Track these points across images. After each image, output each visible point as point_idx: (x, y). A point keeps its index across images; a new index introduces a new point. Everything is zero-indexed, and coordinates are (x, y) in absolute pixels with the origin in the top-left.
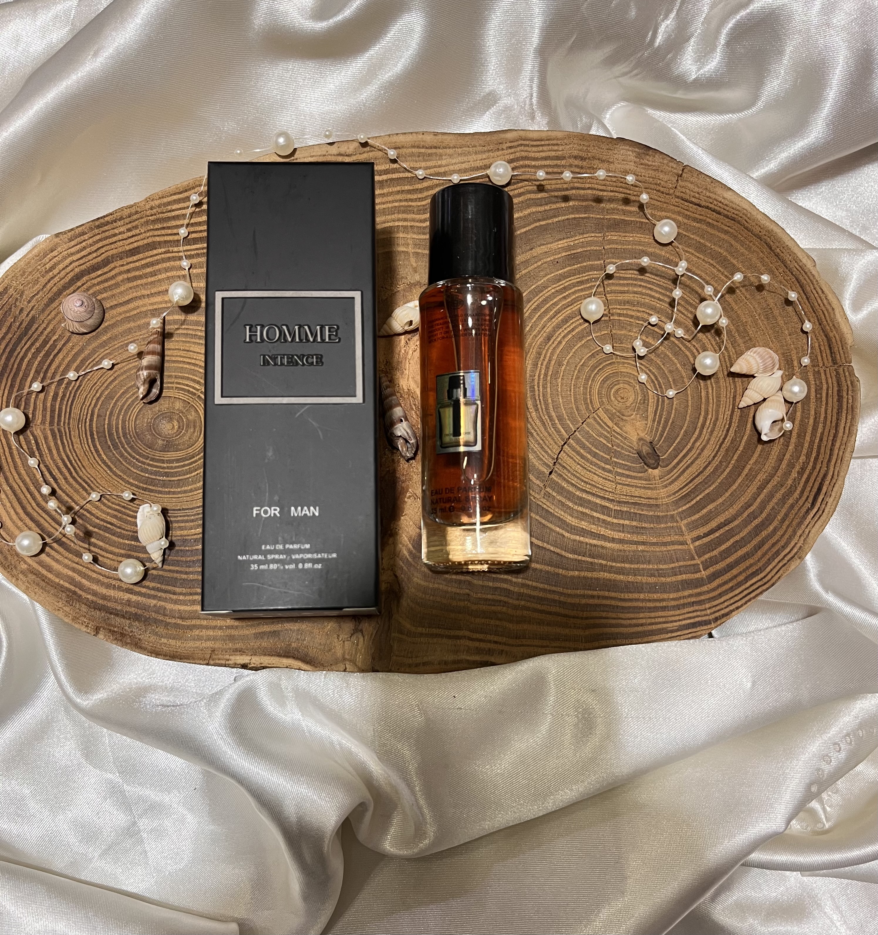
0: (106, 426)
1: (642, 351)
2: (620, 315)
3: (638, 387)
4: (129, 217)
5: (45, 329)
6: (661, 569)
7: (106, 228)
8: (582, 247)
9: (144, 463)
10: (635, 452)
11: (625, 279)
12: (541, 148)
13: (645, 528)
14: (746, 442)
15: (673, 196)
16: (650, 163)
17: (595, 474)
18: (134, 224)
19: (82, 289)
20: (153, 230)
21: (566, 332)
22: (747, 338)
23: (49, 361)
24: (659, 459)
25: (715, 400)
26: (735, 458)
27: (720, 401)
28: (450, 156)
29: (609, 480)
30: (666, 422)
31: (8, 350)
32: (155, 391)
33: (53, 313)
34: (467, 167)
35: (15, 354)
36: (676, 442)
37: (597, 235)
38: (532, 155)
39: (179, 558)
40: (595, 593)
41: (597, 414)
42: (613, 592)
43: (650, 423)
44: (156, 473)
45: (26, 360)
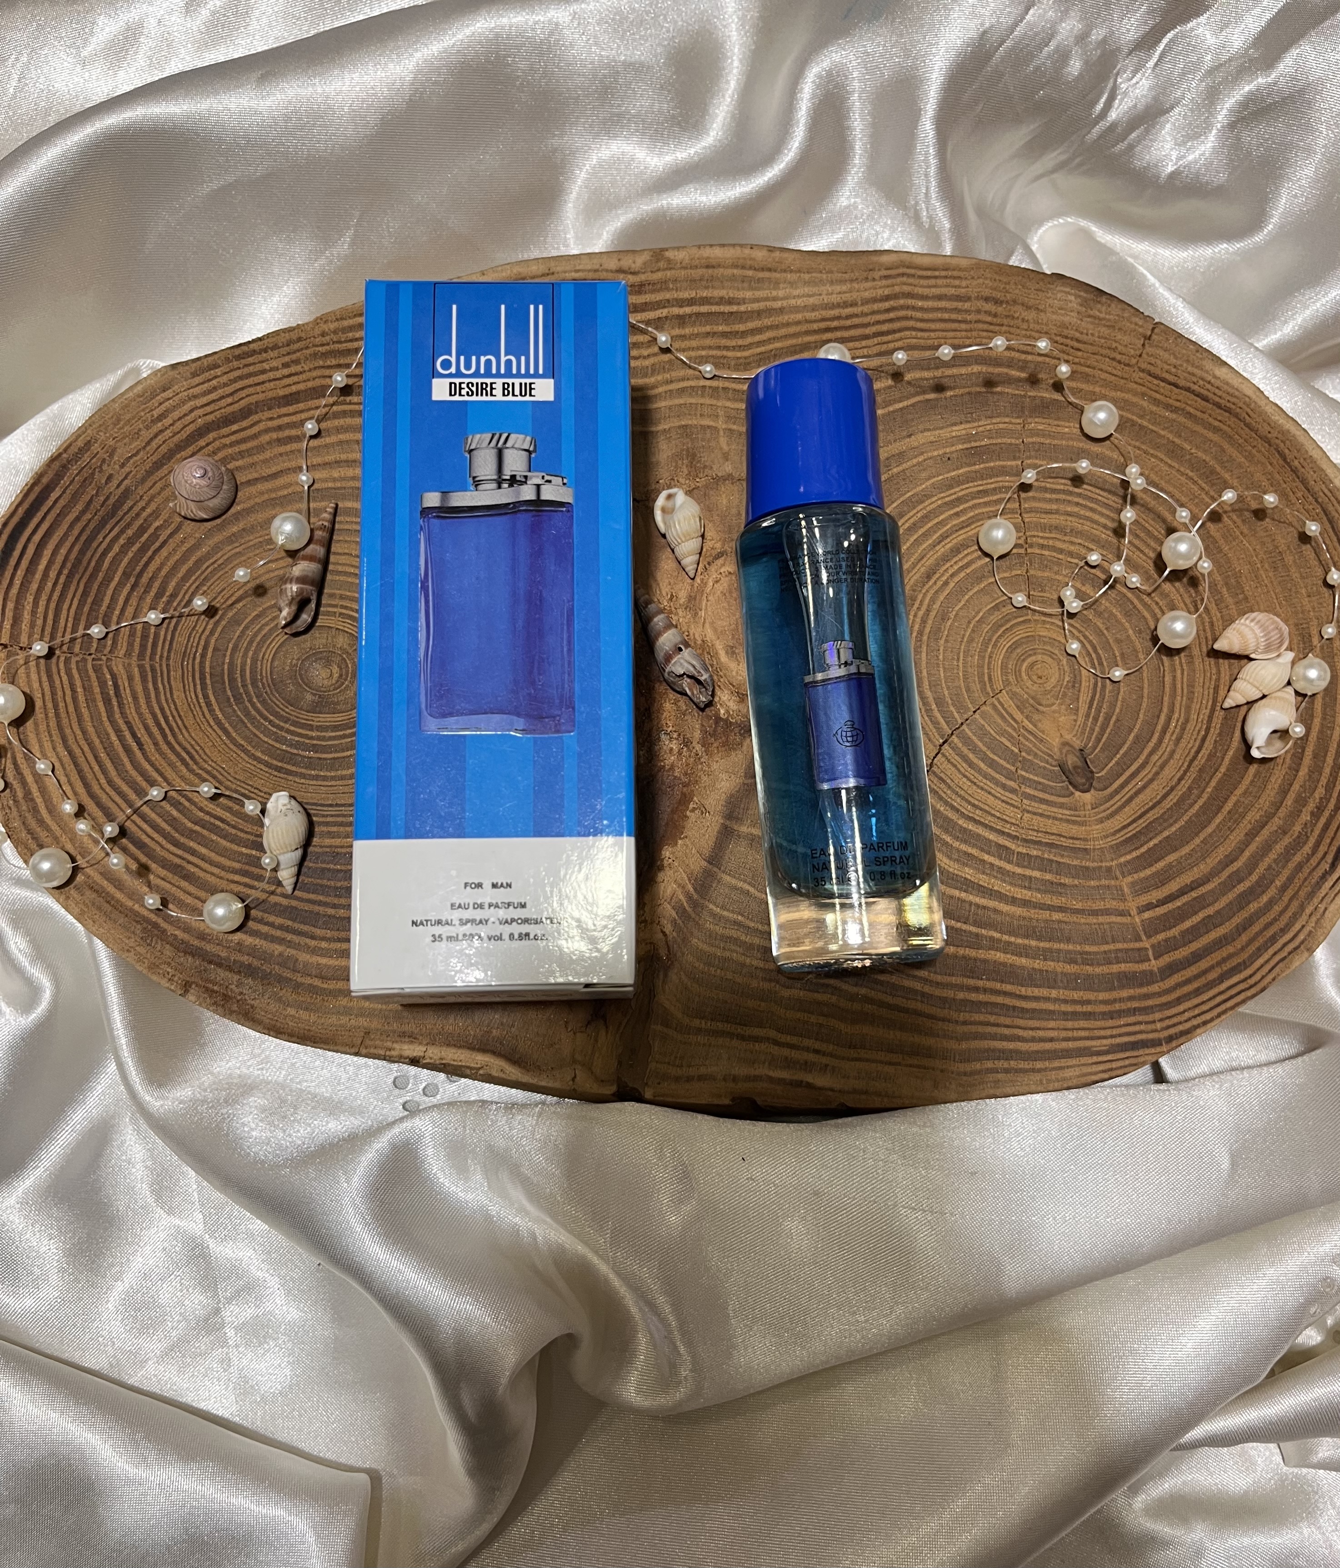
0: (226, 667)
1: (1075, 605)
2: (1042, 547)
3: (1065, 662)
4: (288, 345)
5: (143, 509)
6: (1087, 953)
7: (250, 360)
8: (989, 438)
9: (281, 729)
10: (1054, 763)
11: (1054, 491)
12: (932, 282)
13: (1065, 885)
14: (1231, 760)
15: (1136, 369)
16: (1102, 316)
17: (990, 793)
18: (294, 357)
19: (205, 451)
20: (323, 367)
21: (956, 567)
22: (1241, 596)
23: (145, 559)
24: (1093, 778)
25: (1185, 691)
26: (1213, 783)
27: (1193, 693)
28: (792, 284)
29: (1013, 806)
30: (1108, 718)
31: (83, 538)
32: (306, 617)
33: (159, 485)
34: (817, 302)
35: (95, 545)
36: (1121, 752)
37: (1013, 421)
38: (920, 291)
39: (325, 882)
40: (980, 983)
41: (998, 699)
42: (1010, 983)
43: (1081, 719)
44: (297, 745)
45: (111, 555)
